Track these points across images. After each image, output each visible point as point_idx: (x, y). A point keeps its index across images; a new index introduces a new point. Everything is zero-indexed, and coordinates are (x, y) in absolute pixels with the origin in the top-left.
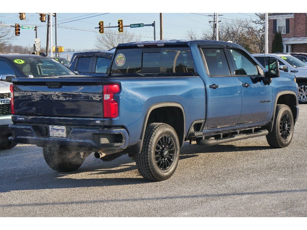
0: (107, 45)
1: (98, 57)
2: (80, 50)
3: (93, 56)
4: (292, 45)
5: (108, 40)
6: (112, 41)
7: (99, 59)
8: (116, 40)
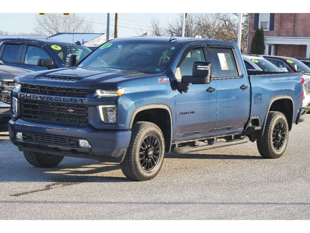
0: (49, 30)
1: (29, 45)
2: (15, 34)
3: (23, 44)
4: (277, 46)
5: (50, 23)
6: (56, 26)
7: (30, 48)
8: (61, 24)
